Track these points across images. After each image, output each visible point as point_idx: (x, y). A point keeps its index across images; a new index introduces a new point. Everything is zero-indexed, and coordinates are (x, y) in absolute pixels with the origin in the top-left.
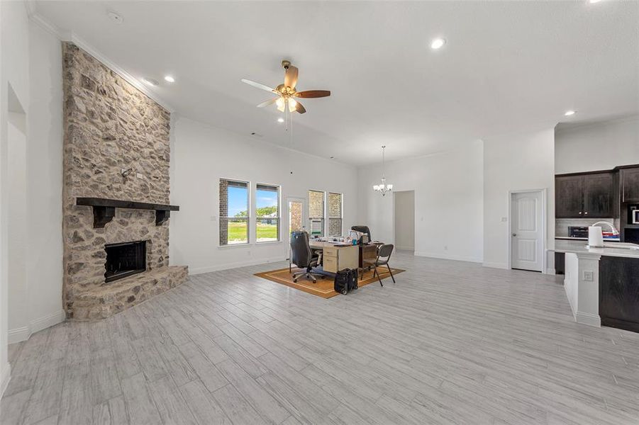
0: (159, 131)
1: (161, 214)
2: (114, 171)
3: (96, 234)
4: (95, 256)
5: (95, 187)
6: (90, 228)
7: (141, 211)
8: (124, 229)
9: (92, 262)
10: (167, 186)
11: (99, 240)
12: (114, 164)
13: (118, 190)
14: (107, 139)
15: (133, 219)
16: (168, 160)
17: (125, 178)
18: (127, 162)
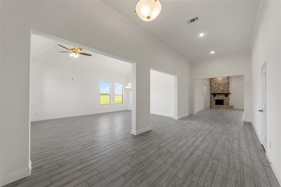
1: (227, 95)
3: (214, 98)
4: (214, 101)
5: (214, 91)
6: (213, 97)
7: (222, 94)
8: (219, 97)
10: (228, 89)
12: (217, 88)
13: (217, 91)
14: (216, 84)
16: (229, 84)
17: (219, 89)
18: (219, 87)
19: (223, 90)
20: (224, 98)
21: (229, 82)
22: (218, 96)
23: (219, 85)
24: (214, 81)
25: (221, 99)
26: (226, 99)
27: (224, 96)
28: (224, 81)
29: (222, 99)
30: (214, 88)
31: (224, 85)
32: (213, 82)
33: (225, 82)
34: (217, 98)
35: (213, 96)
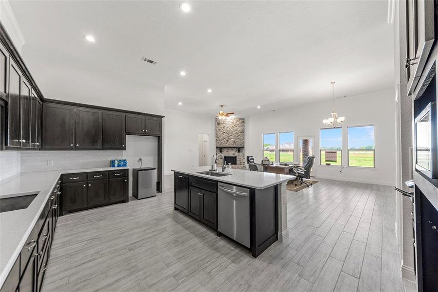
0: (240, 125)
1: (240, 149)
2: (225, 140)
5: (221, 144)
6: (219, 153)
7: (233, 149)
9: (220, 159)
10: (243, 140)
12: (225, 138)
13: (226, 144)
14: (223, 133)
15: (230, 151)
16: (243, 132)
17: (228, 141)
18: (228, 137)
19: (234, 142)
20: (237, 154)
21: (244, 129)
22: (227, 152)
23: (229, 133)
24: (221, 128)
25: (232, 156)
26: (239, 156)
27: (236, 151)
28: (235, 128)
29: (234, 156)
30: (220, 139)
31: (235, 135)
32: (219, 129)
33: (238, 130)
34: (226, 153)
35: (218, 151)
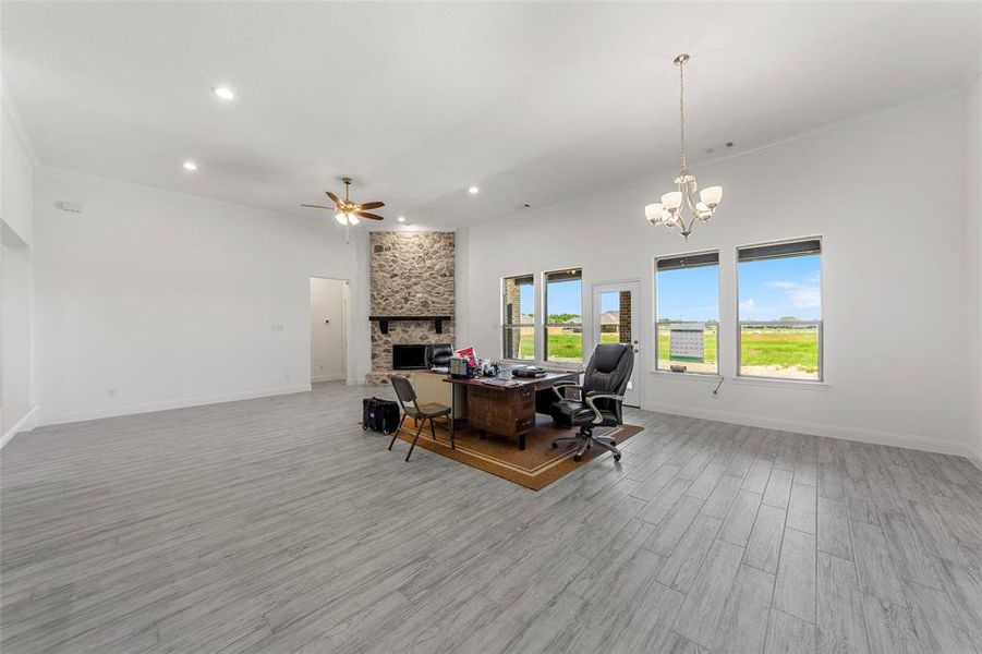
0: (442, 253)
1: (440, 323)
2: (398, 297)
3: (384, 337)
4: (385, 351)
5: (384, 309)
6: (380, 333)
7: (420, 322)
8: (406, 336)
9: (383, 354)
10: (452, 298)
11: (386, 342)
12: (397, 292)
13: (402, 308)
14: (392, 277)
15: (412, 328)
16: (452, 275)
17: (406, 300)
18: (408, 288)
19: (425, 303)
20: (432, 338)
21: (453, 264)
22: (404, 331)
23: (409, 278)
24: (387, 260)
27: (431, 329)
28: (428, 263)
29: (423, 343)
30: (384, 293)
31: (429, 282)
32: (380, 266)
33: (437, 267)
